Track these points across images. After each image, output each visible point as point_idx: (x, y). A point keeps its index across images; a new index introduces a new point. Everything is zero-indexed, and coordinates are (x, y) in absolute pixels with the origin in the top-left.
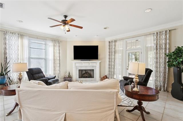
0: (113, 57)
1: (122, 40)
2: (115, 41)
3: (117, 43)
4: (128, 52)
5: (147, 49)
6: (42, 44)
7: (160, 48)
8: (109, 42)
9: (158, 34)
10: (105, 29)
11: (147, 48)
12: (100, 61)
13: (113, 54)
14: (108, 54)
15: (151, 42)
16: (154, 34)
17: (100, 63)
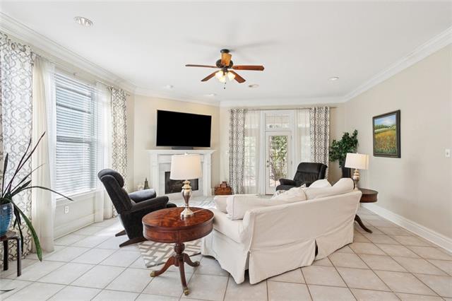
0: (240, 142)
1: (258, 110)
2: (245, 111)
3: (248, 116)
4: (268, 134)
5: (300, 132)
6: (85, 95)
7: (320, 133)
8: (232, 112)
9: (316, 110)
10: (251, 88)
11: (300, 129)
12: (212, 151)
13: (241, 136)
14: (230, 135)
15: (305, 121)
16: (311, 109)
17: (212, 155)
